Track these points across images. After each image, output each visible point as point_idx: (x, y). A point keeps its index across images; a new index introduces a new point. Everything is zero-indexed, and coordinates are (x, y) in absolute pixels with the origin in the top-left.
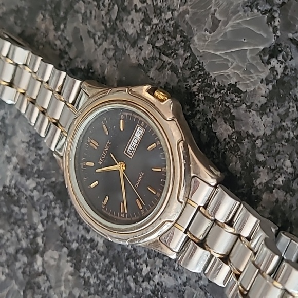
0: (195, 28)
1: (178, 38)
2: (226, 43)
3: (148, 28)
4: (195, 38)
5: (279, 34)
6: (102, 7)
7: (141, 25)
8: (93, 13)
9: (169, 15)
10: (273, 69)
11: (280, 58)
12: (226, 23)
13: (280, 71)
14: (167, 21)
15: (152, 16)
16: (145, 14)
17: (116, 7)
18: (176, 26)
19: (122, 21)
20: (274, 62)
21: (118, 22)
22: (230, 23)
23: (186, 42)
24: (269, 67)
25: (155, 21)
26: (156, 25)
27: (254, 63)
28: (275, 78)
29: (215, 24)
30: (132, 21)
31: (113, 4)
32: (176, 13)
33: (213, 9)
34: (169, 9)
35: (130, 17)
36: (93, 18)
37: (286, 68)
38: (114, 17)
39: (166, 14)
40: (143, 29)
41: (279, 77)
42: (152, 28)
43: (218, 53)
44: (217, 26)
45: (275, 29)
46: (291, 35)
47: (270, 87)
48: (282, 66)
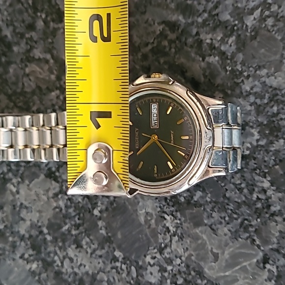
0: (202, 264)
1: (193, 273)
2: (229, 266)
3: (166, 274)
4: (206, 270)
5: (262, 248)
6: (121, 272)
7: (160, 274)
8: (116, 278)
9: (178, 261)
10: (269, 270)
11: (271, 262)
12: (223, 253)
13: (274, 270)
14: (179, 265)
15: (165, 265)
16: (160, 266)
17: (133, 268)
18: (188, 266)
19: (142, 276)
20: (268, 266)
21: (140, 278)
22: (226, 252)
23: (200, 274)
24: (266, 270)
25: (169, 268)
26: (172, 270)
27: (255, 271)
28: (274, 275)
29: (216, 257)
30: (151, 274)
31: (130, 267)
32: (183, 258)
33: (210, 248)
34: (176, 257)
35: (148, 271)
36: (117, 281)
37: (277, 267)
38: (135, 275)
39: (175, 261)
40: (163, 276)
41: (276, 274)
42: (169, 273)
43: (227, 274)
44: (218, 257)
45: (259, 246)
46: (271, 247)
47: (273, 281)
48: (275, 267)
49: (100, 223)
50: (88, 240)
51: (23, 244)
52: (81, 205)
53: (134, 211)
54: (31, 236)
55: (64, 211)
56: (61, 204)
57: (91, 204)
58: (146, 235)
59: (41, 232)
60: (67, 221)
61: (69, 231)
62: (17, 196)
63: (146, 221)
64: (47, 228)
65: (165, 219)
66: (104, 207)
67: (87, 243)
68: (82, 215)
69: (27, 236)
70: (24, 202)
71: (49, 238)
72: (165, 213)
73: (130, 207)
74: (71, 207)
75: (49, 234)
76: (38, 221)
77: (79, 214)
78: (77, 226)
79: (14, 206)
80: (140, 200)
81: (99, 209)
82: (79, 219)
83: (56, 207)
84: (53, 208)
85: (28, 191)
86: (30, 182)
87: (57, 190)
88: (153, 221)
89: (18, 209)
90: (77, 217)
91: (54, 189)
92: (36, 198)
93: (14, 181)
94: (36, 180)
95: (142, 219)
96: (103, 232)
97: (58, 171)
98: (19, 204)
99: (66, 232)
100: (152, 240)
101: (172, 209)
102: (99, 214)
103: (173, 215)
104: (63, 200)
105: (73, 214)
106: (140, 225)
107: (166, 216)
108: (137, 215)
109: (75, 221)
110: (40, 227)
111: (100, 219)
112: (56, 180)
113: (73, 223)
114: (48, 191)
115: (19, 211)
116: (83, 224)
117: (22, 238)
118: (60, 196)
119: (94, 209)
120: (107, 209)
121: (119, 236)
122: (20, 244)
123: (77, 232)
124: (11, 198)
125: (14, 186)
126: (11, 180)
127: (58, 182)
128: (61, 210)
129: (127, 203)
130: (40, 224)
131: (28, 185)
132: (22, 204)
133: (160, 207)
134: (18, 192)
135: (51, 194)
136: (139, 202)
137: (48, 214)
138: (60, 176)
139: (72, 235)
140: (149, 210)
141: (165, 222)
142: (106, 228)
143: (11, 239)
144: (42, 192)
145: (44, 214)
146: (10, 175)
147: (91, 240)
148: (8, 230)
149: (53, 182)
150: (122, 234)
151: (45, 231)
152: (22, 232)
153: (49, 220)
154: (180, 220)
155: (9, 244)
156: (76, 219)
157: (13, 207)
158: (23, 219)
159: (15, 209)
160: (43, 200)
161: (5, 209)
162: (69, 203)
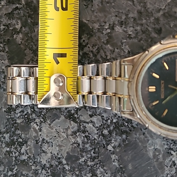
49: (113, 157)
50: (102, 170)
51: (44, 171)
52: (96, 142)
53: (144, 147)
54: (52, 166)
55: (81, 146)
56: (79, 140)
57: (106, 141)
58: (154, 167)
59: (60, 163)
60: (84, 154)
61: (85, 162)
62: (40, 133)
63: (155, 156)
64: (66, 159)
65: (172, 155)
66: (117, 144)
67: (101, 173)
68: (97, 149)
69: (48, 165)
70: (45, 138)
71: (67, 167)
72: (172, 149)
73: (140, 144)
74: (88, 143)
75: (68, 164)
76: (58, 154)
77: (95, 149)
78: (93, 159)
79: (37, 141)
80: (150, 138)
81: (113, 145)
82: (94, 153)
83: (74, 143)
84: (71, 143)
85: (50, 129)
86: (52, 122)
87: (76, 128)
88: (161, 156)
89: (40, 143)
90: (93, 151)
91: (73, 128)
92: (57, 135)
93: (37, 120)
94: (57, 120)
95: (151, 154)
96: (116, 164)
97: (77, 113)
98: (41, 139)
99: (83, 164)
100: (159, 171)
102: (112, 149)
104: (80, 138)
105: (90, 149)
106: (150, 158)
107: (172, 152)
108: (146, 151)
109: (91, 154)
110: (59, 158)
111: (113, 153)
112: (74, 120)
113: (89, 156)
114: (67, 129)
115: (41, 145)
116: (98, 157)
117: (44, 167)
118: (78, 134)
119: (108, 145)
120: (119, 145)
121: (130, 167)
122: (41, 172)
123: (93, 163)
124: (34, 134)
125: (37, 125)
126: (35, 119)
127: (76, 122)
128: (79, 145)
129: (138, 141)
130: (59, 156)
131: (50, 125)
133: (167, 145)
134: (40, 130)
135: (70, 132)
136: (148, 140)
137: (67, 149)
138: (78, 118)
139: (88, 166)
140: (158, 147)
141: (171, 157)
142: (118, 161)
143: (33, 168)
144: (62, 130)
145: (62, 148)
146: (34, 115)
147: (104, 170)
148: (31, 161)
149: (72, 122)
150: (132, 165)
151: (64, 162)
152: (44, 162)
153: (67, 153)
155: (31, 172)
156: (92, 153)
157: (35, 142)
158: (44, 152)
159: (37, 143)
160: (63, 137)
161: (29, 143)
162: (86, 140)
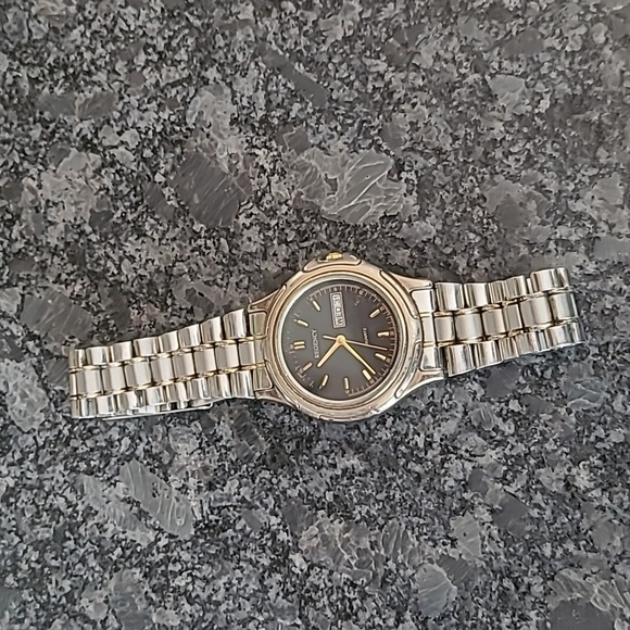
0: (317, 201)
1: (307, 219)
2: (352, 193)
3: (270, 233)
4: (323, 208)
5: (392, 153)
6: (207, 252)
7: (261, 236)
8: (201, 263)
9: (284, 208)
10: (407, 180)
11: (407, 168)
12: (342, 177)
13: (414, 177)
14: (286, 213)
15: (267, 220)
16: (260, 224)
17: (222, 240)
18: (298, 211)
19: (237, 247)
20: (404, 175)
21: (234, 251)
22: (346, 175)
23: (316, 215)
24: (403, 181)
25: (273, 223)
26: (277, 224)
27: (389, 187)
28: (413, 185)
29: (334, 185)
30: (250, 239)
31: (218, 240)
32: (290, 202)
33: (323, 175)
34: (280, 204)
35: (245, 238)
36: (202, 267)
37: (416, 172)
38: (226, 250)
39: (280, 210)
40: (266, 238)
41: (416, 182)
42: (275, 231)
43: (352, 203)
44: (336, 185)
45: (387, 152)
46: (403, 148)
47: (414, 194)
48: (413, 172)
49: (166, 192)
50: (152, 221)
51: (56, 259)
52: (135, 175)
53: (211, 158)
54: (68, 244)
55: (112, 192)
56: (107, 182)
57: (150, 168)
58: (233, 185)
59: (82, 233)
60: (119, 204)
61: (123, 217)
62: (40, 192)
63: (231, 167)
64: (91, 224)
65: (257, 156)
66: (169, 167)
67: (152, 226)
68: (138, 189)
69: (62, 246)
70: (51, 198)
71: (94, 238)
72: (256, 147)
73: (205, 155)
74: (122, 181)
75: (94, 231)
76: (75, 219)
77: (135, 188)
78: (134, 207)
79: (36, 208)
80: (219, 140)
81: (162, 171)
82: (135, 196)
83: (101, 190)
84: (95, 191)
85: (55, 179)
86: (57, 166)
87: (99, 162)
88: (241, 164)
89: (43, 211)
90: (133, 193)
91: (93, 164)
92: (69, 186)
93: (33, 171)
94: (65, 159)
95: (225, 166)
96: (173, 202)
97: (97, 137)
98: (43, 203)
99: (119, 221)
100: (242, 190)
101: (264, 139)
102: (163, 179)
103: (266, 147)
104: (109, 177)
105: (126, 191)
106: (224, 174)
107: (257, 151)
108: (217, 163)
109: (130, 201)
110: (79, 226)
111: (166, 185)
112: (94, 150)
113: (127, 204)
114: (84, 170)
115: (45, 213)
116: (142, 201)
117: (55, 252)
118: (103, 172)
119: (154, 174)
120: (173, 168)
121: (196, 201)
122: (52, 262)
123: (135, 215)
124: (31, 197)
125: (34, 179)
126: (28, 170)
127: (98, 152)
128: (108, 190)
129: (200, 150)
130: (78, 222)
131: (54, 171)
132: (48, 201)
133: (247, 141)
134: (40, 186)
135: (89, 173)
136: (216, 145)
137: (92, 202)
138: (100, 144)
139: (129, 222)
140: (233, 150)
141: (257, 160)
142: (176, 196)
143: (36, 259)
144: (76, 175)
145: (82, 205)
146: (26, 164)
147: (156, 220)
148: (31, 248)
149: (91, 155)
150: (199, 196)
151: (88, 229)
152: (53, 242)
153: (91, 211)
154: (277, 150)
155: (34, 268)
156: (132, 197)
157: (34, 211)
158: (51, 223)
159: (37, 212)
160: (80, 185)
161: (23, 217)
162: (118, 178)
